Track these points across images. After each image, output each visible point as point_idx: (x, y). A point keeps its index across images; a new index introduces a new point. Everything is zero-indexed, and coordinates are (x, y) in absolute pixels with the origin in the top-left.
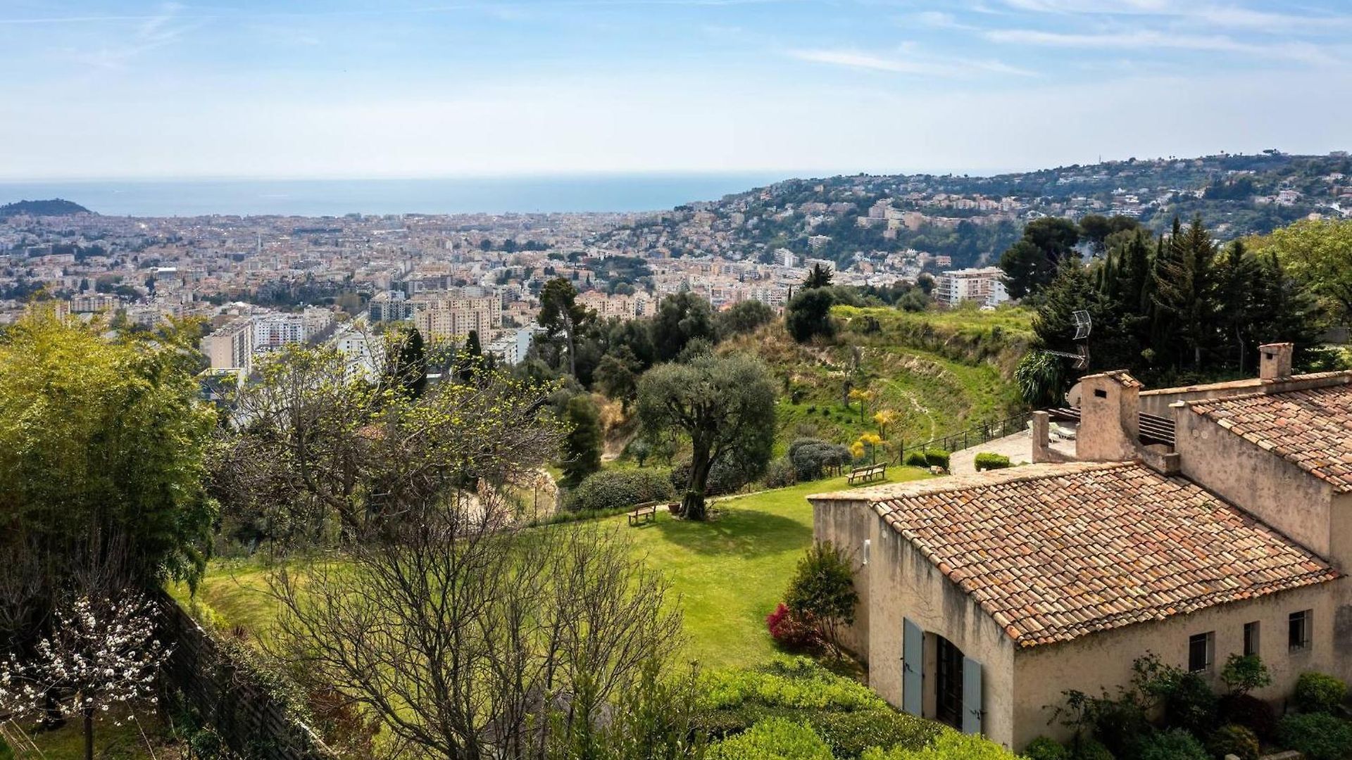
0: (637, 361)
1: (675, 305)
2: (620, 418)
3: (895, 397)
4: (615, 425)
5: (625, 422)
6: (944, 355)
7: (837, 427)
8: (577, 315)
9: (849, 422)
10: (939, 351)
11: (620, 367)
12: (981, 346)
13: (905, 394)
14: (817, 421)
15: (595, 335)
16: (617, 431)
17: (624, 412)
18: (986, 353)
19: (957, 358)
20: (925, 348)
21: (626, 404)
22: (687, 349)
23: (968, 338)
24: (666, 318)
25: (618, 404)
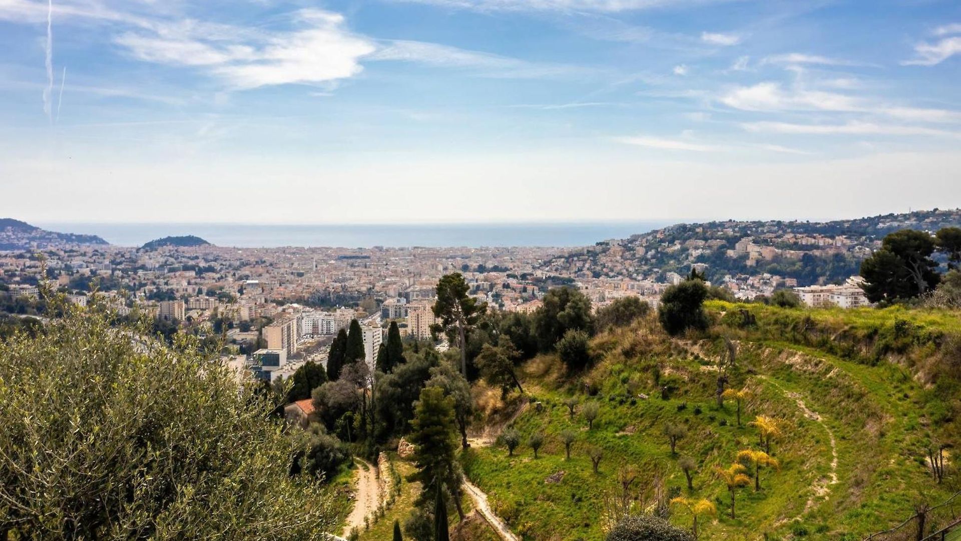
0: (517, 350)
1: (556, 299)
2: (499, 405)
3: (777, 399)
4: (495, 411)
5: (505, 408)
6: (831, 351)
7: (710, 428)
8: (469, 308)
9: (723, 424)
10: (825, 346)
11: (499, 356)
12: (879, 343)
13: (788, 394)
14: (687, 421)
15: (485, 326)
16: (497, 417)
17: (503, 398)
18: (887, 349)
19: (848, 355)
20: (808, 343)
21: (505, 391)
22: (563, 340)
23: (861, 333)
24: (547, 311)
25: (498, 392)
